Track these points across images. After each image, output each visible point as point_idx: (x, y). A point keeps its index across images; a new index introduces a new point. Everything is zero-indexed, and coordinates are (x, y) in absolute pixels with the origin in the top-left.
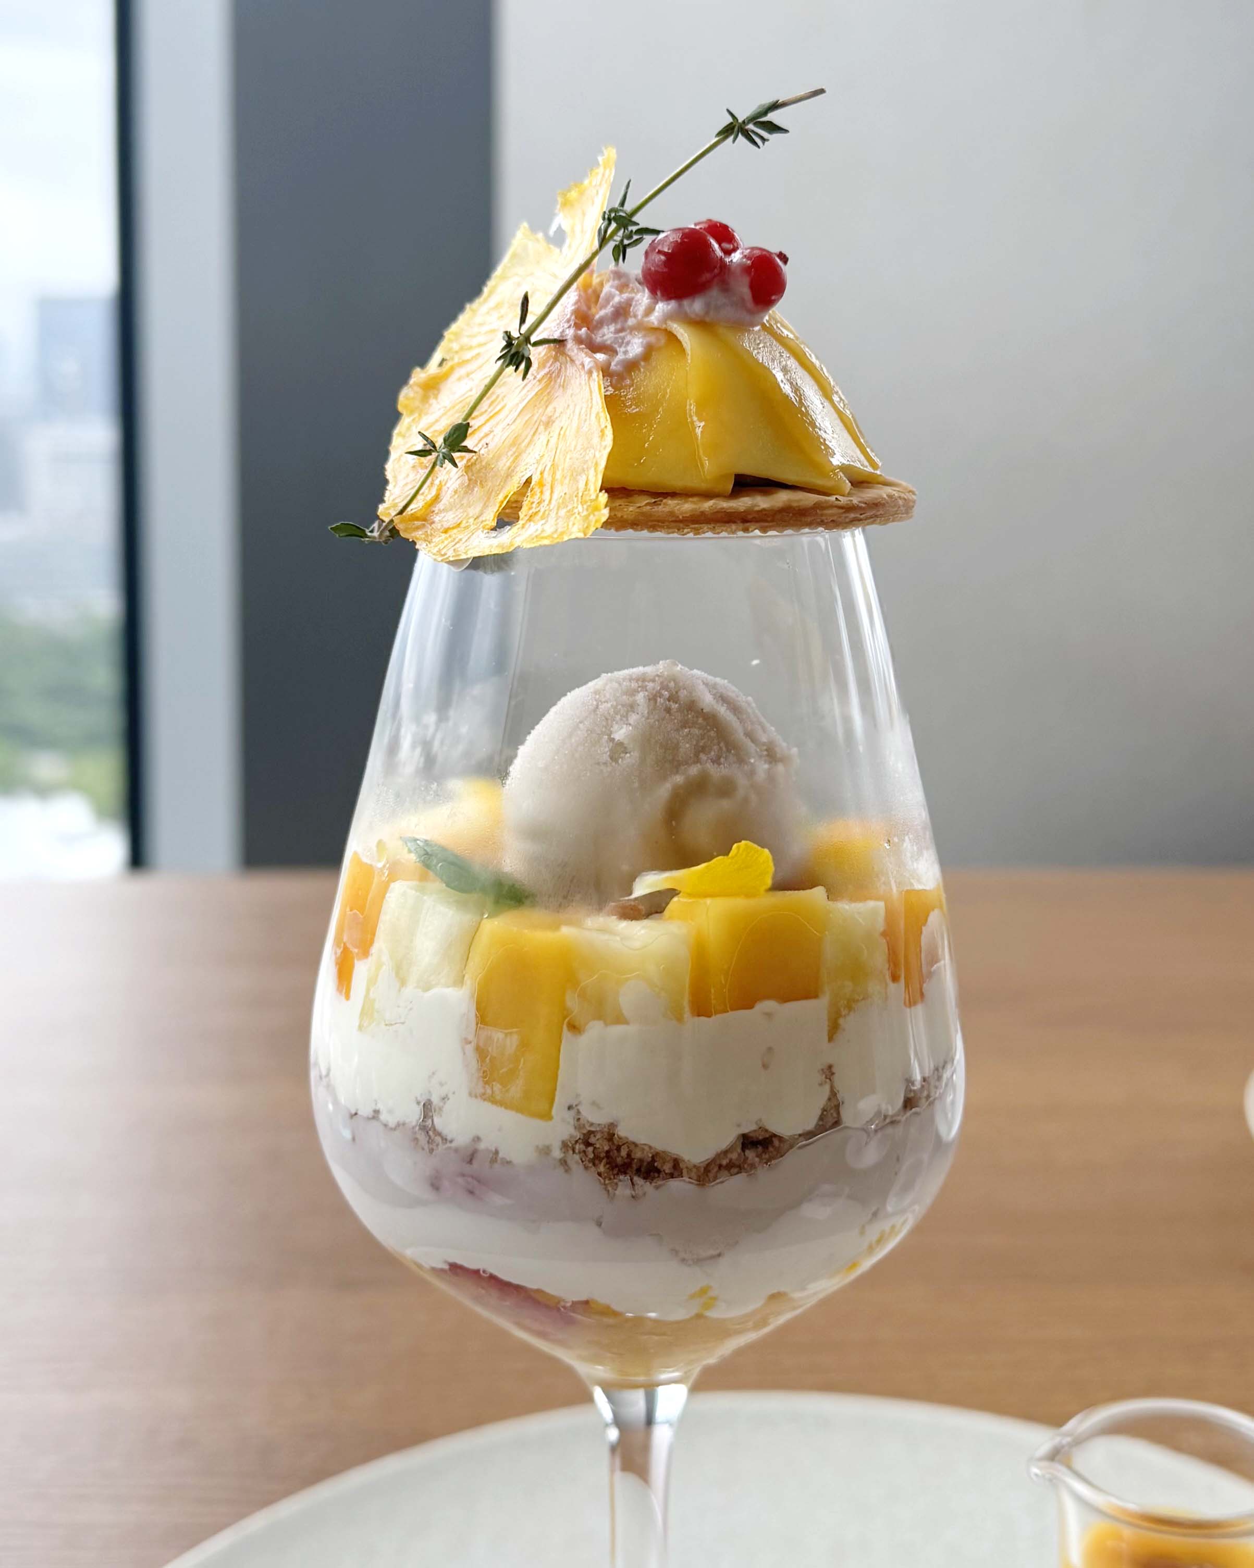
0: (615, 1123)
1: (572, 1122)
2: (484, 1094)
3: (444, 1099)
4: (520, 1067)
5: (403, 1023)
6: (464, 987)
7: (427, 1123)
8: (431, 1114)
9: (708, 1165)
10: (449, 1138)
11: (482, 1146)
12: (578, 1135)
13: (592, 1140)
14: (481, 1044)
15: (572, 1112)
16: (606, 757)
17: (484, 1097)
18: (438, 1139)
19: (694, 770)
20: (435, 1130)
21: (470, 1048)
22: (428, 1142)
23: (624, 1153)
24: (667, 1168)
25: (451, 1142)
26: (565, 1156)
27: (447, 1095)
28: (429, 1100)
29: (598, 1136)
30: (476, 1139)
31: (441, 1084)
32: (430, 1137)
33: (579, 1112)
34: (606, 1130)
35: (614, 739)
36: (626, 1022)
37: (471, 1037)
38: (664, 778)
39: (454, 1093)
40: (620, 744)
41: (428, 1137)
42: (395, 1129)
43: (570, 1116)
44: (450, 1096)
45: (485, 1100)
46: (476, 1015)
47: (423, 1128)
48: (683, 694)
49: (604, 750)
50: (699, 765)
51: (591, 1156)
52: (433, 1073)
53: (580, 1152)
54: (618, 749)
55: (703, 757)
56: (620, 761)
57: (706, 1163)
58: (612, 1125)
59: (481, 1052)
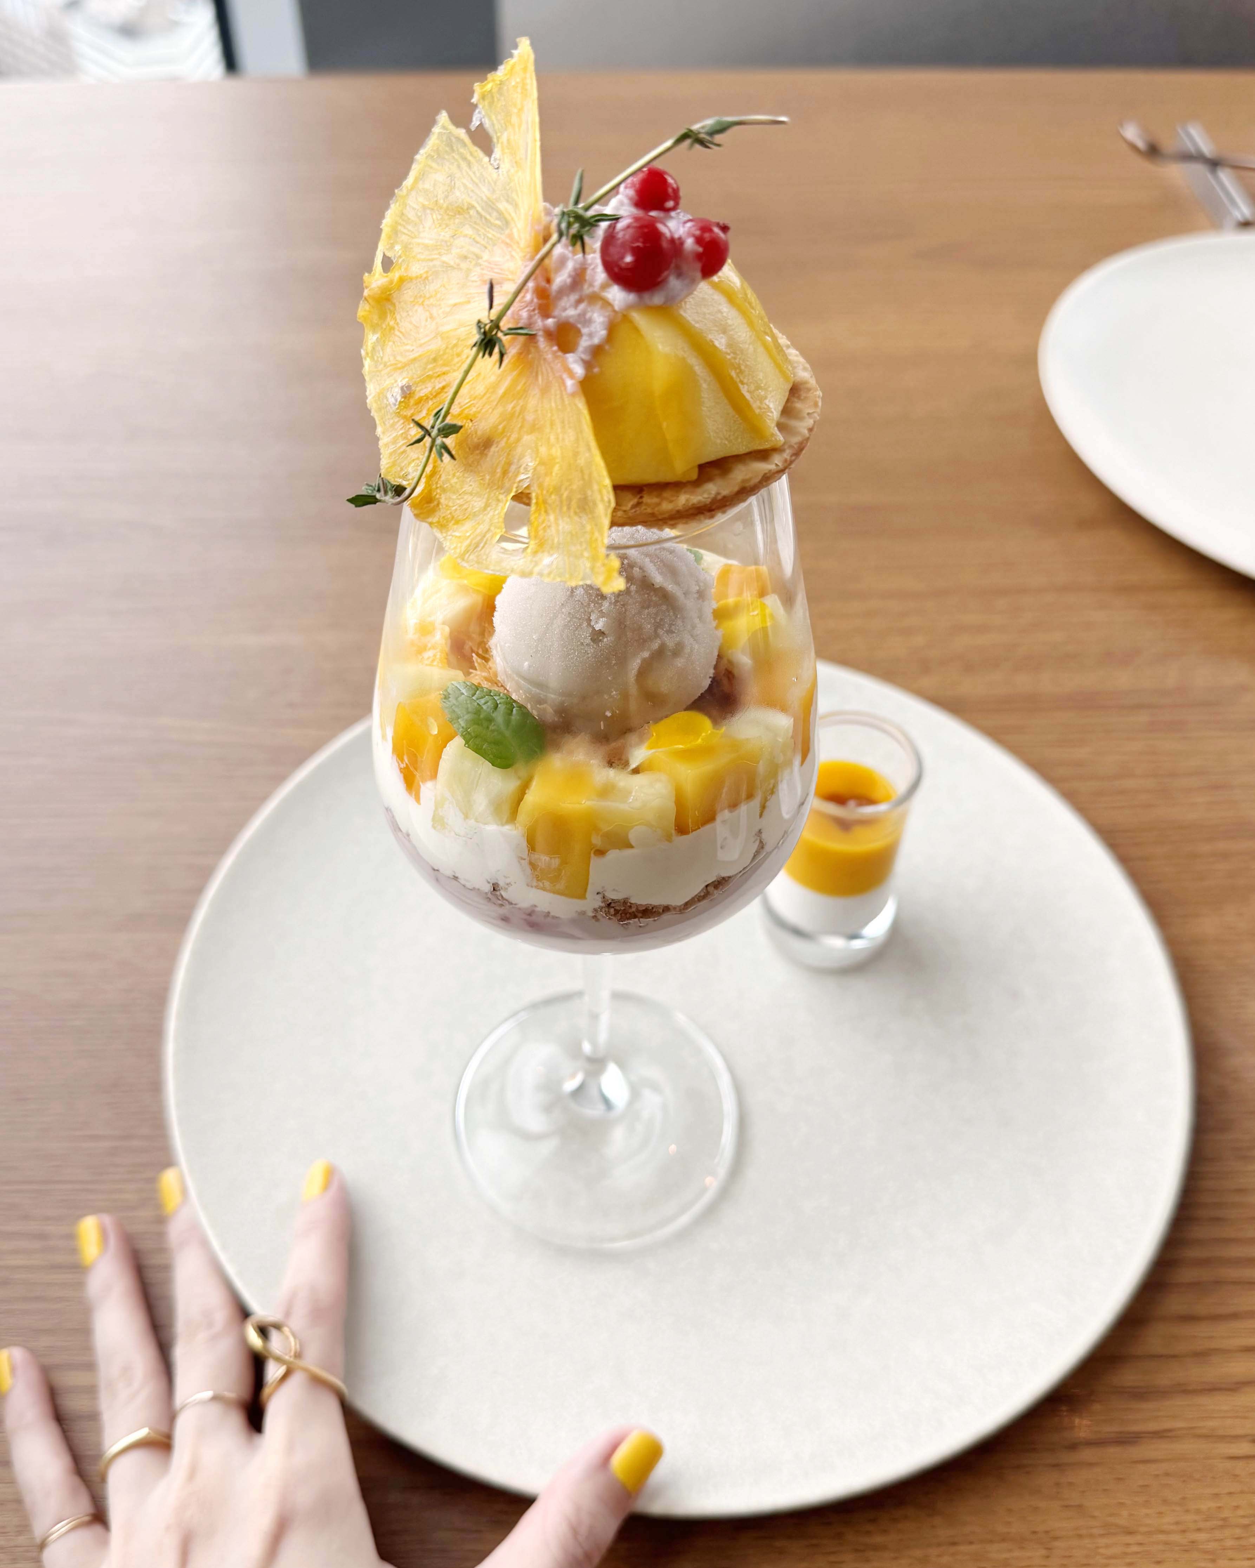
0: (628, 897)
1: (600, 900)
2: (537, 886)
3: (508, 884)
4: (562, 874)
5: (469, 838)
6: (517, 829)
7: (497, 893)
8: (499, 889)
10: (514, 902)
11: (538, 909)
12: (603, 904)
13: (613, 905)
14: (532, 861)
16: (588, 641)
17: (537, 888)
18: (505, 902)
19: (656, 645)
20: (502, 897)
21: (525, 863)
23: (633, 908)
24: (660, 910)
25: (516, 904)
26: (596, 914)
28: (497, 883)
29: (617, 903)
30: (534, 906)
31: (506, 877)
32: (499, 900)
33: (604, 895)
34: (622, 900)
35: (593, 628)
36: (632, 847)
37: (525, 856)
38: (634, 654)
39: (515, 882)
40: (598, 631)
41: (497, 899)
42: (472, 890)
43: (599, 897)
44: (513, 883)
46: (528, 846)
47: (493, 894)
48: (637, 571)
49: (585, 635)
50: (658, 639)
51: (613, 912)
52: (499, 871)
53: (605, 911)
54: (598, 635)
55: (660, 630)
56: (600, 643)
57: (685, 903)
58: (625, 898)
59: (533, 865)
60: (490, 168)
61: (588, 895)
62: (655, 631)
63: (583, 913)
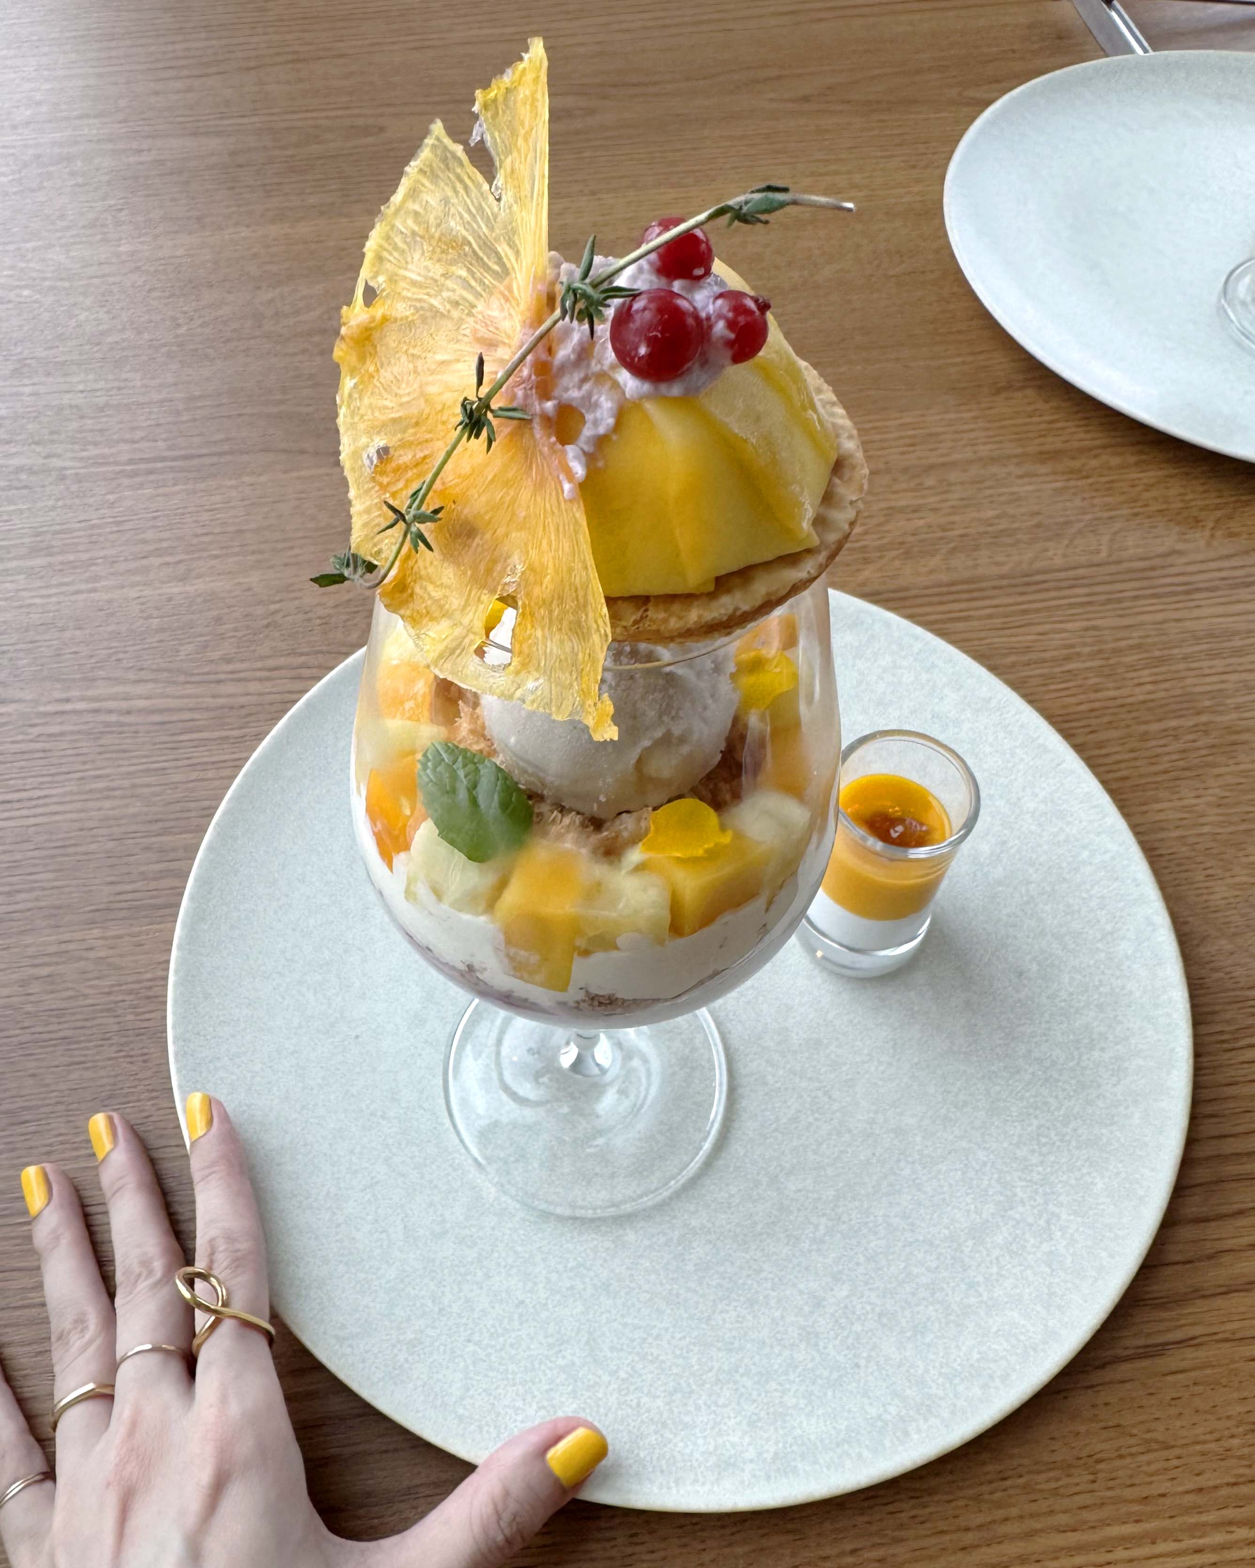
1: (582, 994)
8: (474, 971)
12: (587, 998)
14: (510, 954)
19: (659, 734)
21: (502, 954)
25: (492, 986)
26: (578, 1006)
27: (486, 968)
28: (472, 965)
29: (602, 998)
33: (587, 990)
34: (608, 996)
36: (619, 949)
43: (582, 991)
51: (597, 1004)
59: (511, 958)
60: (491, 198)
61: (570, 988)
62: (660, 718)
63: (565, 1003)
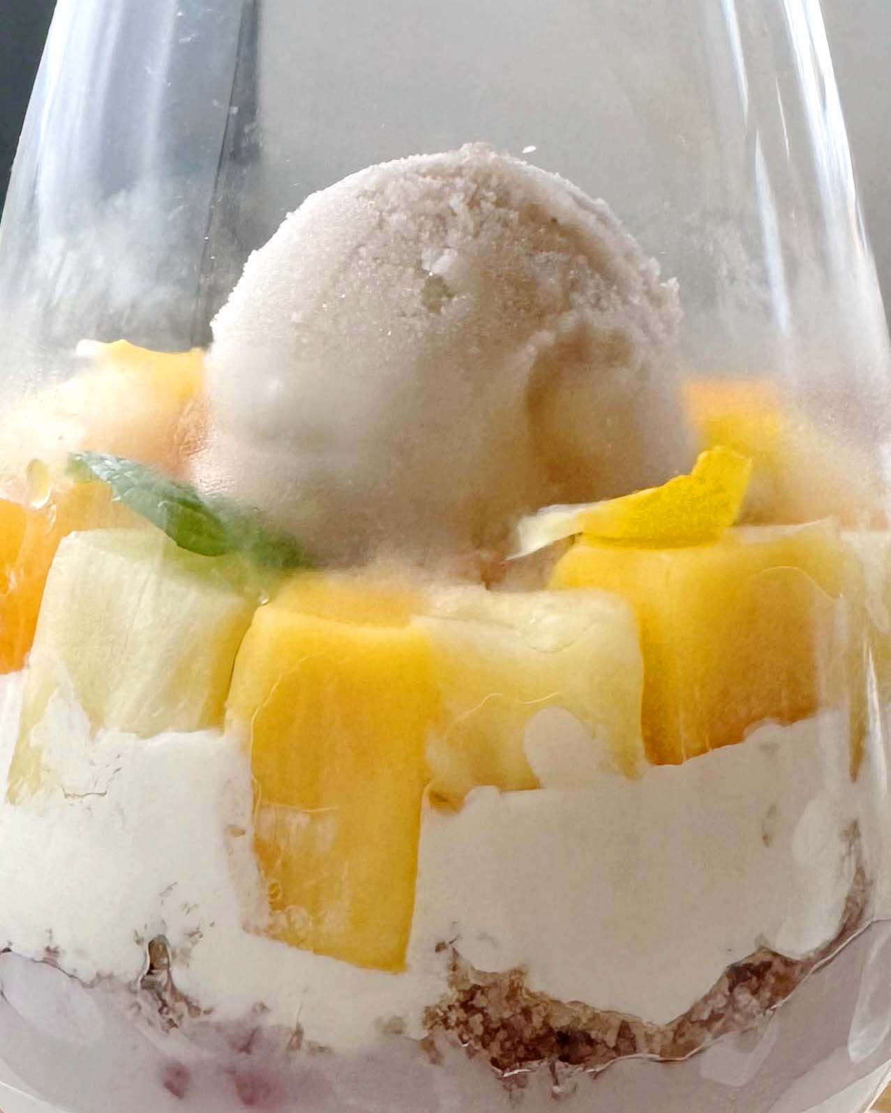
0: (524, 970)
1: (445, 974)
2: (271, 927)
3: (194, 935)
4: (343, 877)
5: (103, 795)
6: (227, 729)
7: (159, 979)
8: (165, 961)
9: (680, 1025)
10: (204, 1006)
11: (269, 1021)
12: (453, 995)
13: (480, 1001)
14: (266, 837)
15: (446, 955)
16: (416, 304)
17: (272, 933)
18: (181, 1007)
20: (174, 989)
21: (243, 844)
22: (160, 1011)
23: (537, 1021)
24: (611, 1039)
25: (208, 1012)
26: (431, 1035)
27: (198, 929)
28: (162, 937)
29: (493, 994)
30: (258, 1008)
31: (187, 908)
32: (165, 1004)
33: (456, 954)
34: (507, 982)
35: (426, 272)
36: (535, 786)
37: (245, 822)
38: (521, 337)
39: (212, 925)
40: (438, 280)
41: (160, 1003)
42: (92, 985)
43: (440, 963)
44: (206, 930)
45: (275, 937)
46: (253, 782)
47: (149, 985)
48: (517, 195)
49: (411, 292)
50: (573, 312)
51: (479, 1030)
52: (170, 888)
53: (457, 1025)
54: (438, 290)
55: (577, 298)
56: (443, 310)
57: (678, 1021)
58: (519, 972)
59: (265, 852)
61: (411, 956)
62: (566, 296)
63: (394, 1029)
